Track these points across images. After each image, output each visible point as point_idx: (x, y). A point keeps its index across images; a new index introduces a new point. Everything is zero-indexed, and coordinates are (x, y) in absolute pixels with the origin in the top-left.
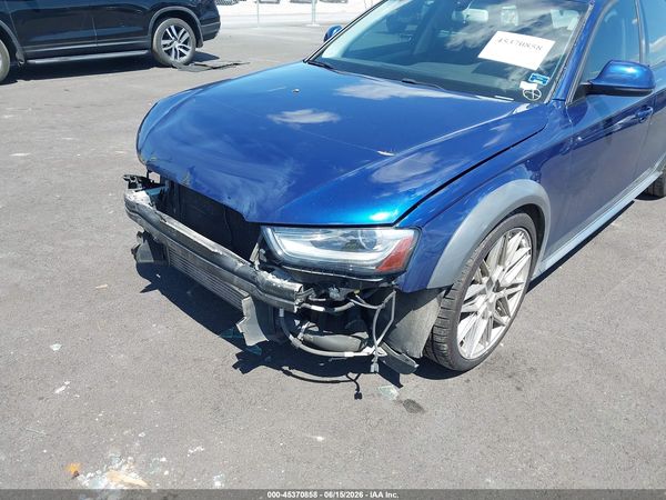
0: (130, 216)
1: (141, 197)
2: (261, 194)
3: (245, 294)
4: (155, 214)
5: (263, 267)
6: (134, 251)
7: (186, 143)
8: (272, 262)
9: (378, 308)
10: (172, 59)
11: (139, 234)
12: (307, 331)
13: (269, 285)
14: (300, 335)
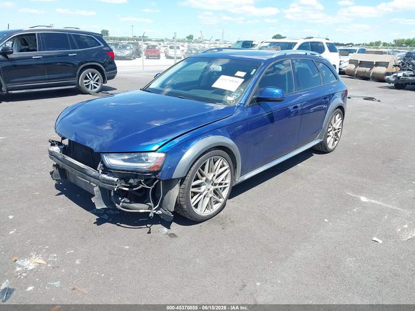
0: (50, 158)
1: (56, 149)
2: (101, 141)
3: (95, 185)
4: (61, 156)
5: (104, 172)
6: (51, 173)
7: (75, 123)
8: (107, 170)
9: (151, 188)
10: (89, 89)
11: (54, 165)
12: (124, 202)
13: (104, 179)
14: (121, 204)
